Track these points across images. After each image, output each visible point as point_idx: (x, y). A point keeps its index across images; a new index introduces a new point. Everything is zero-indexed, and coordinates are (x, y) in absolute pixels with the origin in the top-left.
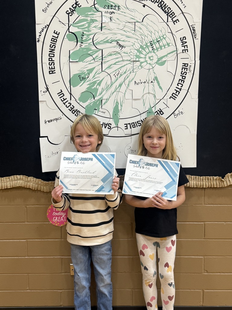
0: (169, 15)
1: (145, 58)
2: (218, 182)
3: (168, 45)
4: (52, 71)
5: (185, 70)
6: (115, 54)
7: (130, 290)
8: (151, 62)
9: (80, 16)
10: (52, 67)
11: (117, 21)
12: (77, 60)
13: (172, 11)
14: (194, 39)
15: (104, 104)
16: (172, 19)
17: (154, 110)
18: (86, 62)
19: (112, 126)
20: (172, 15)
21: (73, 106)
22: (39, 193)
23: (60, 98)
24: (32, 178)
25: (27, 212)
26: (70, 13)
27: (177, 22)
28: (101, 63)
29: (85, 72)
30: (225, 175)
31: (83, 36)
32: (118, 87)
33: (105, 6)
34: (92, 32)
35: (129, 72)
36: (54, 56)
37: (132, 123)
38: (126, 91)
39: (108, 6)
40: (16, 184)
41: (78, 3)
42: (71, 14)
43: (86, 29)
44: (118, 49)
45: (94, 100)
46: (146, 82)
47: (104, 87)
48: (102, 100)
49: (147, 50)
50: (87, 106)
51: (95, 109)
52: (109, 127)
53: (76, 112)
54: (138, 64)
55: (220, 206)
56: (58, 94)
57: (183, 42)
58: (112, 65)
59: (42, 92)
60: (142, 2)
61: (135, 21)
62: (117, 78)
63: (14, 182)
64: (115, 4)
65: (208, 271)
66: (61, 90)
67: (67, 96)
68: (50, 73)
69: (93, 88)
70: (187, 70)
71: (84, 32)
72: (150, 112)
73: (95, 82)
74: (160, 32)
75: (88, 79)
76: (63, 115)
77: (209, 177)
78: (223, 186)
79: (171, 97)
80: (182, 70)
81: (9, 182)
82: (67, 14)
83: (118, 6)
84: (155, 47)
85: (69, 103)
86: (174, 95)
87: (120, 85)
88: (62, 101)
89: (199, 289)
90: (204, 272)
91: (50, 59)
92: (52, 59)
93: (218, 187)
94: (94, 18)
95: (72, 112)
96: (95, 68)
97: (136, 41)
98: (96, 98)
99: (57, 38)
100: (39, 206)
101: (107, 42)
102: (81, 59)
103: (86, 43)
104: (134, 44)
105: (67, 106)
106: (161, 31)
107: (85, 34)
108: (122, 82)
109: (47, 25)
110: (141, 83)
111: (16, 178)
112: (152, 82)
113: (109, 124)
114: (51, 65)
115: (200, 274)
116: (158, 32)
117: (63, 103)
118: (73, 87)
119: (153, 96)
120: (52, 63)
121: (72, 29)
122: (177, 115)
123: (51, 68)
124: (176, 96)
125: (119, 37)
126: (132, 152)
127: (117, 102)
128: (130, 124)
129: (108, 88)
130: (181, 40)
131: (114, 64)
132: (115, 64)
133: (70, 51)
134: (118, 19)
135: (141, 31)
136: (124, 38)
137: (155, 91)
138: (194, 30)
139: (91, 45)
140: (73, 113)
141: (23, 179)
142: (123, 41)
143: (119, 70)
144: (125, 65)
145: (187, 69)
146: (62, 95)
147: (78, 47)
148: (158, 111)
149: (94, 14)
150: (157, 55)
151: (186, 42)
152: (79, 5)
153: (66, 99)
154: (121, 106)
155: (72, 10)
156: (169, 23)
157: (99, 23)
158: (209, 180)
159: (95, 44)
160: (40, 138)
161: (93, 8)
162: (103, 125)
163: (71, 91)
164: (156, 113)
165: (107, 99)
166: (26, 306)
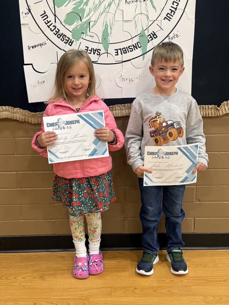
2: (213, 111)
7: (123, 218)
15: (93, 26)
17: (146, 33)
19: (101, 52)
21: (58, 29)
22: (27, 124)
23: (44, 20)
24: (19, 109)
25: (16, 144)
30: (221, 104)
32: (107, 7)
37: (123, 49)
38: (116, 11)
40: (2, 116)
45: (81, 22)
46: (138, 1)
47: (91, 8)
48: (89, 22)
50: (73, 30)
51: (82, 33)
52: (99, 54)
53: (62, 36)
55: (214, 136)
56: (41, 15)
59: (24, 14)
65: (200, 200)
66: (44, 11)
67: (51, 18)
69: (80, 8)
72: (142, 36)
73: (81, 2)
76: (48, 39)
77: (204, 106)
78: (219, 115)
79: (165, 18)
85: (53, 26)
86: (168, 15)
87: (110, 5)
88: (46, 24)
89: (191, 217)
90: (196, 201)
93: (213, 116)
95: (57, 36)
98: (83, 20)
100: (27, 138)
105: (52, 30)
108: (111, 1)
110: (133, 2)
111: (1, 109)
112: (144, 1)
113: (98, 50)
115: (192, 203)
117: (48, 26)
118: (57, 7)
119: (145, 17)
122: (172, 38)
124: (171, 17)
126: (123, 80)
127: (106, 25)
128: (120, 49)
129: (96, 8)
137: (148, 11)
140: (59, 38)
141: (8, 111)
146: (46, 17)
153: (50, 21)
154: (111, 29)
158: (204, 109)
160: (24, 66)
162: (91, 51)
163: (55, 12)
164: (149, 36)
165: (95, 21)
166: (21, 235)
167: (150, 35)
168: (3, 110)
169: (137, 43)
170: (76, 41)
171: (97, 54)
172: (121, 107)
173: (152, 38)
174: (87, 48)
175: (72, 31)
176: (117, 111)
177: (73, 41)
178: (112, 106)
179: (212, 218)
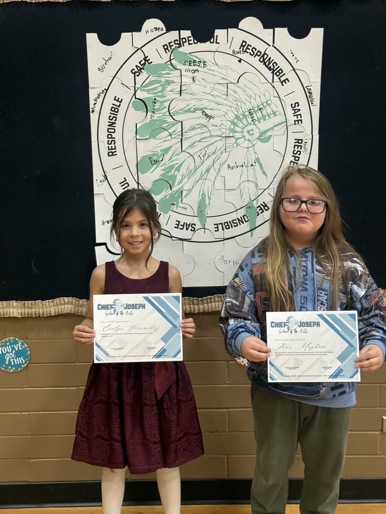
0: (275, 72)
1: (242, 132)
3: (274, 114)
4: (112, 153)
5: (298, 148)
6: (199, 128)
8: (250, 138)
9: (151, 76)
10: (112, 147)
11: (203, 83)
12: (147, 137)
13: (279, 67)
14: (311, 105)
15: (186, 196)
16: (279, 78)
17: (255, 204)
18: (160, 139)
19: (196, 228)
20: (279, 73)
26: (136, 72)
27: (286, 83)
28: (180, 140)
29: (158, 153)
31: (155, 103)
32: (205, 173)
33: (186, 62)
34: (168, 97)
35: (220, 152)
36: (114, 132)
37: (224, 223)
38: (215, 178)
39: (190, 61)
40: (63, 310)
41: (147, 59)
42: (138, 74)
43: (159, 94)
44: (204, 121)
45: (171, 191)
46: (244, 166)
47: (184, 174)
48: (182, 192)
49: (245, 122)
50: (161, 200)
51: (172, 204)
52: (193, 229)
54: (232, 140)
56: (120, 183)
57: (295, 110)
58: (195, 142)
59: (98, 181)
60: (236, 55)
61: (228, 82)
62: (203, 161)
63: (59, 307)
64: (199, 59)
66: (125, 178)
68: (109, 156)
69: (170, 174)
70: (301, 149)
71: (157, 98)
72: (249, 207)
73: (172, 167)
74: (262, 96)
75: (163, 162)
80: (294, 148)
81: (53, 307)
82: (133, 73)
83: (204, 62)
84: (255, 118)
87: (208, 170)
91: (110, 136)
92: (111, 135)
94: (170, 79)
96: (171, 147)
97: (230, 109)
98: (174, 189)
99: (119, 106)
101: (189, 111)
102: (153, 135)
103: (160, 113)
104: (227, 113)
106: (264, 95)
107: (158, 101)
108: (210, 165)
109: (105, 89)
110: (237, 167)
111: (62, 302)
112: (252, 165)
113: (192, 225)
114: (111, 144)
116: (260, 97)
118: (142, 173)
119: (253, 185)
120: (112, 141)
121: (140, 95)
123: (110, 148)
125: (204, 104)
126: (225, 262)
127: (204, 194)
128: (222, 224)
129: (190, 174)
130: (292, 107)
131: (198, 142)
132: (200, 141)
133: (136, 124)
134: (203, 79)
135: (236, 95)
136: (212, 105)
137: (256, 178)
138: (310, 93)
139: (166, 116)
141: (72, 303)
142: (211, 109)
143: (206, 149)
144: (214, 143)
145: (301, 146)
146: (127, 185)
147: (148, 119)
148: (261, 206)
149: (170, 74)
150: (259, 129)
151: (299, 110)
152: (150, 62)
154: (210, 199)
155: (139, 69)
156: (274, 84)
157: (177, 85)
159: (171, 114)
160: (96, 247)
161: (169, 64)
162: (183, 226)
163: (138, 180)
164: (259, 208)
165: (189, 190)
166: (78, 480)
167: (259, 206)
168: (65, 303)
169: (243, 216)
170: (164, 214)
171: (191, 230)
172: (223, 298)
173: (262, 210)
174: (177, 223)
175: (159, 201)
176: (217, 304)
177: (160, 214)
178: (210, 297)
179: (354, 456)
